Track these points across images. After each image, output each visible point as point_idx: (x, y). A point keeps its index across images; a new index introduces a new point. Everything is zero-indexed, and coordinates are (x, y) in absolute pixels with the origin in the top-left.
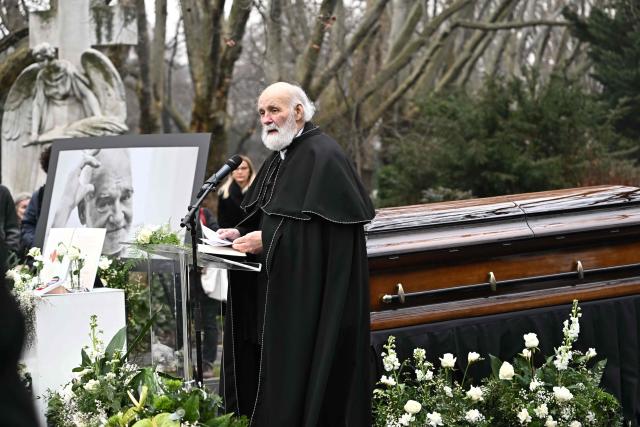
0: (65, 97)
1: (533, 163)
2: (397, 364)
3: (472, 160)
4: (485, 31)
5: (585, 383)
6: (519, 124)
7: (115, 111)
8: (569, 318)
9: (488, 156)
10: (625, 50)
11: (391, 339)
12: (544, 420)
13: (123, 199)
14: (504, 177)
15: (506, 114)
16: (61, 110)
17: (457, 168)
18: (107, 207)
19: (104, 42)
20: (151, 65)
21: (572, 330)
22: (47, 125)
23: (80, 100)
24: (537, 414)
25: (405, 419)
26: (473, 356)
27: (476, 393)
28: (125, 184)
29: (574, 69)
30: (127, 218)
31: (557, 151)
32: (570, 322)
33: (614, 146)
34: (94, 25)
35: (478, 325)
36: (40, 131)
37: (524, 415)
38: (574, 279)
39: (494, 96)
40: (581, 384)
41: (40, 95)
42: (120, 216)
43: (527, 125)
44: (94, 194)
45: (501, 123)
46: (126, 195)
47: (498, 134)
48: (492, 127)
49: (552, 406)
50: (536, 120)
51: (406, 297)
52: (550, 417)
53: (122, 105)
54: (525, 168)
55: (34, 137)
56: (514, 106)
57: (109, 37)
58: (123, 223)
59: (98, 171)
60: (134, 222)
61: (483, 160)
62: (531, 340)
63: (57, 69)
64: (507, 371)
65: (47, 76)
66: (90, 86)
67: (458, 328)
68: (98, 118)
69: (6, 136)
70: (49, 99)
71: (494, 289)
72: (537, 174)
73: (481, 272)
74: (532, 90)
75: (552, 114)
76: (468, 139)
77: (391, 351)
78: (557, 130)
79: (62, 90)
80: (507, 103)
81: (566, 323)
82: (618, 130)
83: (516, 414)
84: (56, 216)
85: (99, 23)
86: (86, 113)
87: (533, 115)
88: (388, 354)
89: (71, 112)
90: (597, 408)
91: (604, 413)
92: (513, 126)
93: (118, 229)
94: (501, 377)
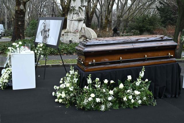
0: (76, 13)
1: (149, 27)
2: (91, 82)
3: (140, 26)
4: (146, 9)
5: (144, 89)
6: (147, 21)
7: (83, 16)
8: (141, 71)
9: (143, 25)
10: (164, 12)
11: (90, 75)
12: (131, 100)
13: (48, 31)
14: (144, 29)
15: (146, 20)
16: (75, 15)
17: (138, 27)
18: (46, 33)
19: (82, 5)
20: (102, 12)
21: (142, 74)
22: (73, 18)
23: (78, 14)
24: (129, 98)
25: (90, 99)
26: (112, 82)
27: (111, 92)
28: (49, 28)
29: (157, 15)
30: (48, 35)
31: (152, 25)
32: (142, 72)
33: (161, 25)
34: (81, 2)
35: (116, 72)
36: (72, 18)
37: (125, 99)
38: (144, 60)
39: (144, 17)
40: (143, 89)
41: (72, 13)
42: (47, 35)
43: (149, 21)
44: (44, 29)
45: (145, 21)
46: (49, 30)
47: (144, 22)
48: (143, 21)
49: (133, 96)
50: (150, 21)
51: (95, 63)
52: (133, 99)
53: (84, 15)
54: (147, 27)
55: (71, 19)
56: (147, 19)
57: (83, 4)
58: (48, 36)
59: (45, 25)
60: (49, 36)
61: (142, 26)
62: (129, 77)
63: (75, 9)
64: (121, 86)
65: (73, 10)
66: (80, 12)
67: (110, 72)
68: (80, 17)
69: (68, 19)
70: (74, 14)
71: (121, 62)
72: (149, 28)
73: (118, 57)
74: (150, 16)
75: (152, 20)
76: (140, 23)
77: (90, 78)
78: (153, 22)
79: (75, 12)
80: (146, 18)
81: (140, 72)
82: (162, 23)
83: (123, 98)
84: (38, 34)
85: (82, 2)
86: (79, 16)
87: (150, 20)
88: (89, 79)
89: (77, 16)
90: (147, 96)
91: (149, 97)
92: (146, 21)
93: (47, 38)
94: (120, 88)
